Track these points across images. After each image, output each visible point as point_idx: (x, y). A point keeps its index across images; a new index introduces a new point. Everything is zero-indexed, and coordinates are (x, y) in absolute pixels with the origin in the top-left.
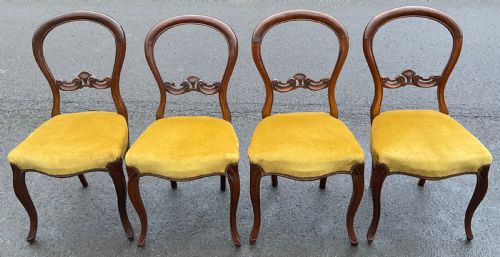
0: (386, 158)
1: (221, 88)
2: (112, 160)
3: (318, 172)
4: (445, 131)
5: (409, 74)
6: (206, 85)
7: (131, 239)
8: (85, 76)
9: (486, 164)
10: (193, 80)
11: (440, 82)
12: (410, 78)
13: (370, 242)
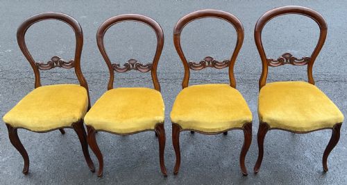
0: (268, 119)
1: (152, 68)
2: (75, 121)
3: (219, 129)
4: (312, 98)
5: (288, 56)
6: (142, 65)
7: (94, 171)
8: (56, 60)
9: (339, 122)
10: (132, 62)
11: (309, 62)
12: (288, 59)
13: (256, 173)
